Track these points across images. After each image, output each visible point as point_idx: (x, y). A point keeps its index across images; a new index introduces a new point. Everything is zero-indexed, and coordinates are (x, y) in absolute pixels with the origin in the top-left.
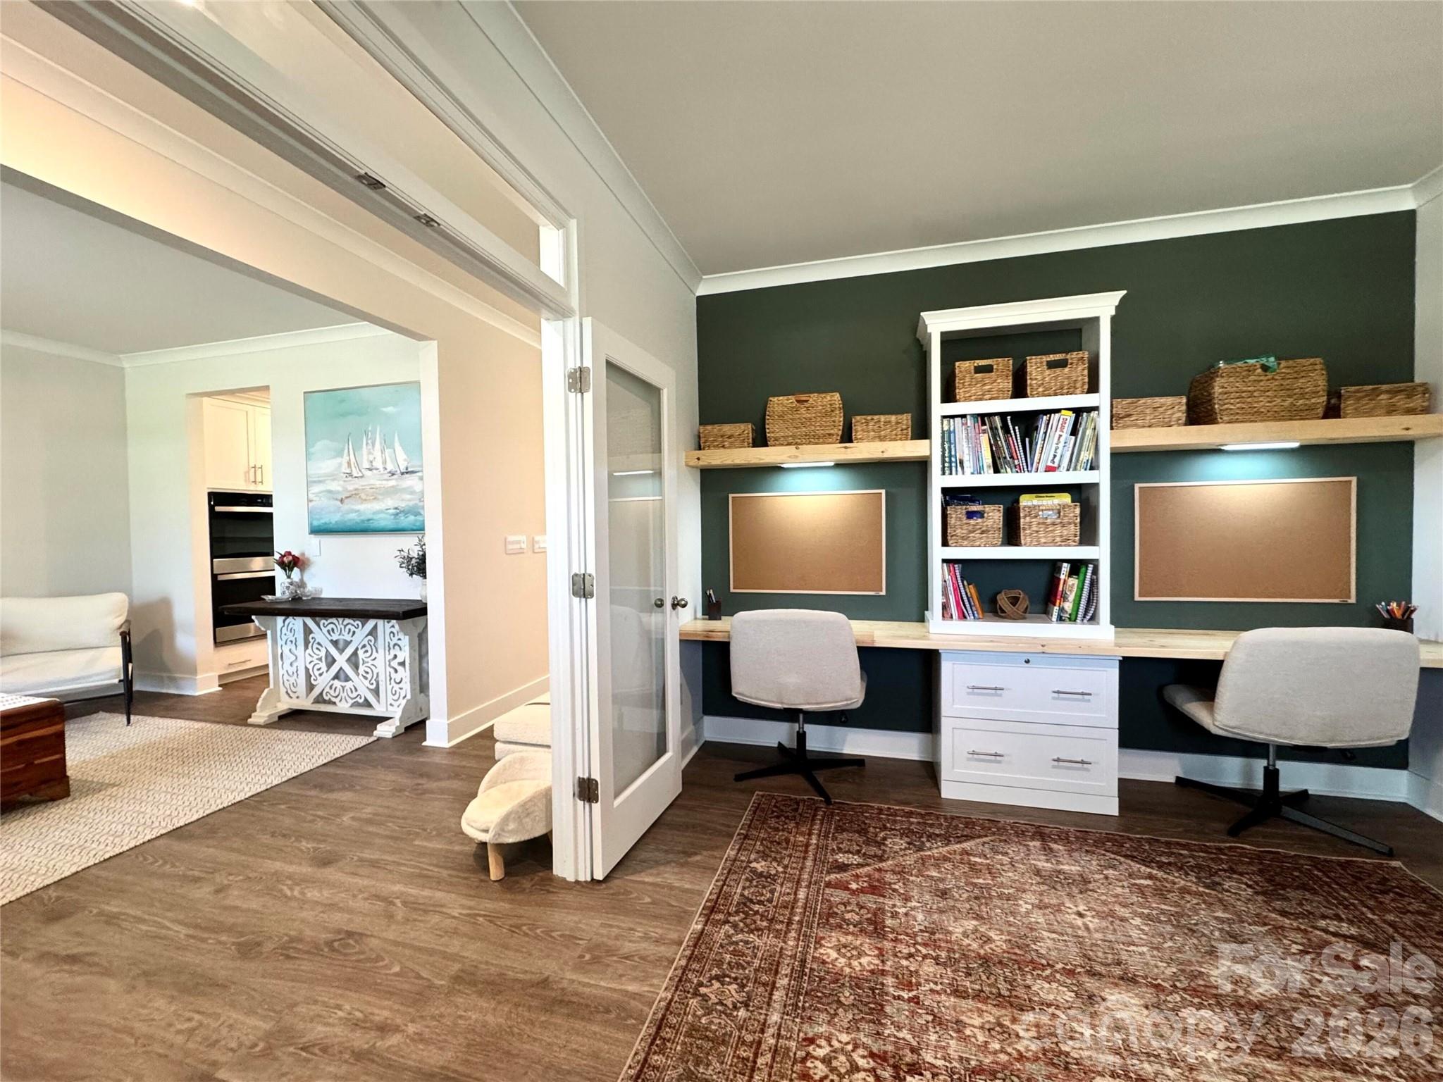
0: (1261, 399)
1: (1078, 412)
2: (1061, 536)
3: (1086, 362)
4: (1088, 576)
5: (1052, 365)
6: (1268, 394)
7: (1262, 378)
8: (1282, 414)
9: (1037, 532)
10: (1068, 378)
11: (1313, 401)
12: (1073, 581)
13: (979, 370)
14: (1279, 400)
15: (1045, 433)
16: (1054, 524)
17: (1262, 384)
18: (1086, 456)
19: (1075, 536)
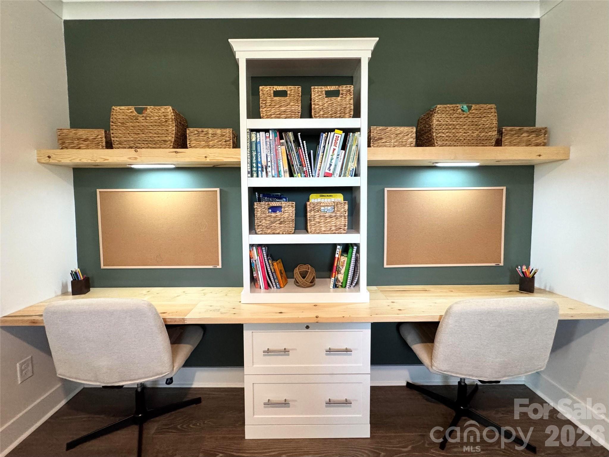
0: (460, 131)
1: (347, 131)
2: (336, 226)
3: (352, 94)
4: (354, 256)
5: (329, 94)
6: (464, 127)
7: (461, 116)
8: (472, 141)
9: (319, 222)
10: (341, 105)
11: (490, 133)
12: (344, 259)
13: (277, 94)
14: (470, 132)
15: (324, 147)
16: (330, 217)
17: (461, 120)
18: (352, 165)
19: (345, 226)
